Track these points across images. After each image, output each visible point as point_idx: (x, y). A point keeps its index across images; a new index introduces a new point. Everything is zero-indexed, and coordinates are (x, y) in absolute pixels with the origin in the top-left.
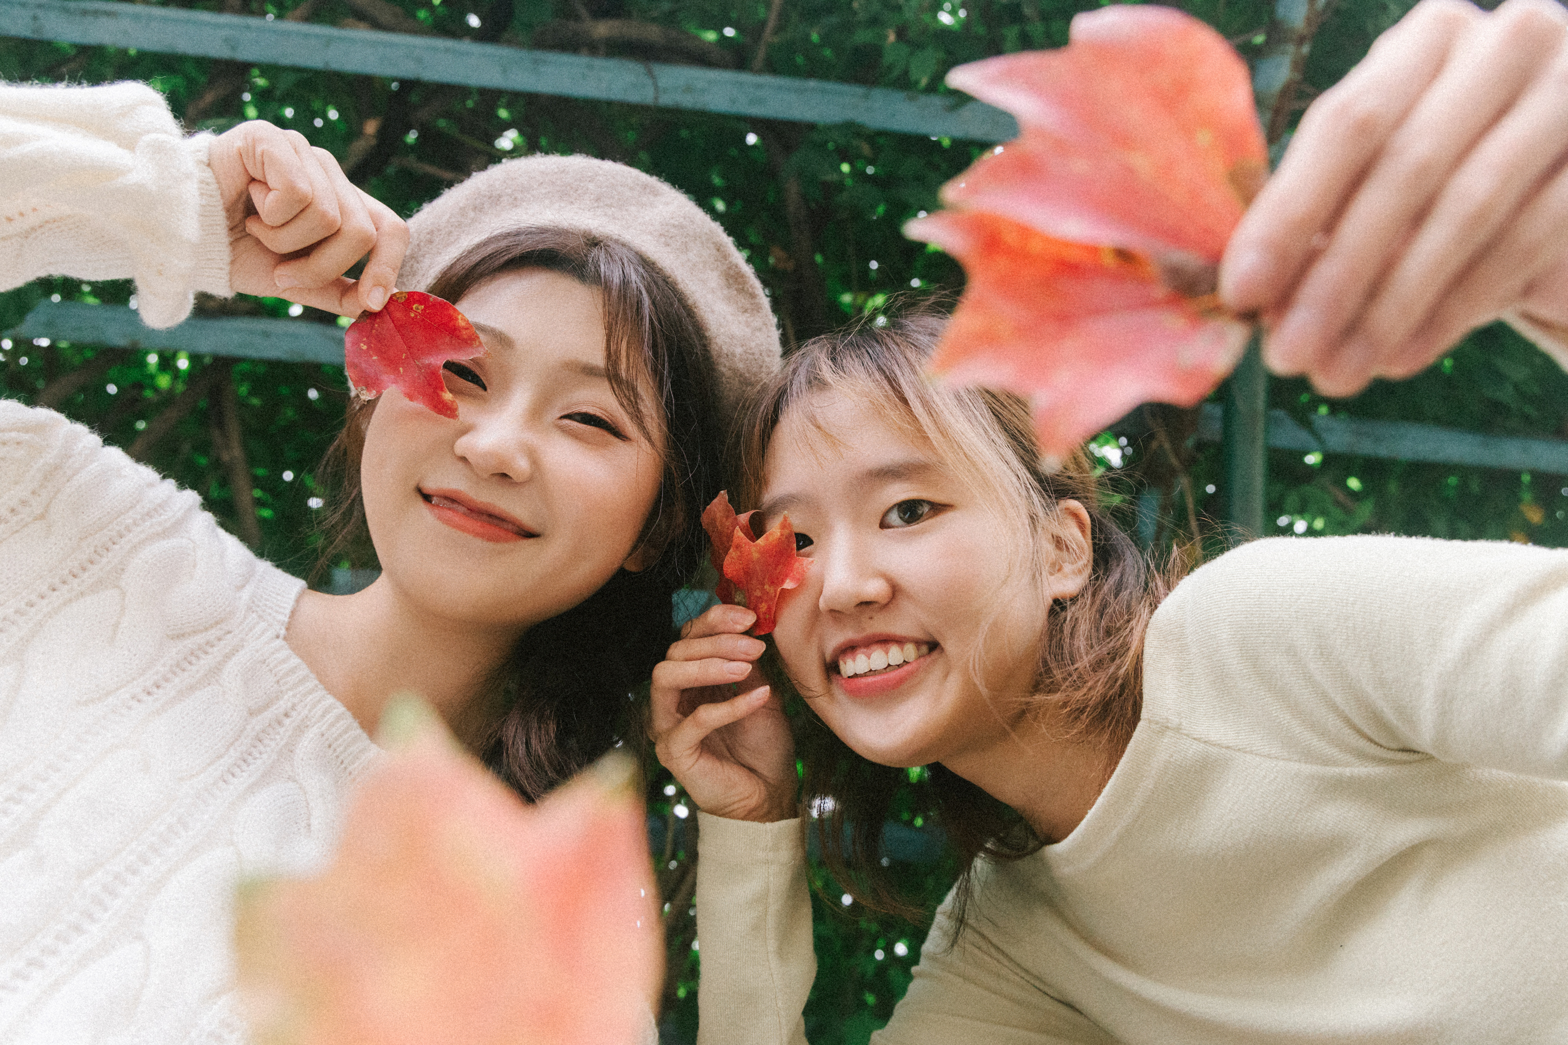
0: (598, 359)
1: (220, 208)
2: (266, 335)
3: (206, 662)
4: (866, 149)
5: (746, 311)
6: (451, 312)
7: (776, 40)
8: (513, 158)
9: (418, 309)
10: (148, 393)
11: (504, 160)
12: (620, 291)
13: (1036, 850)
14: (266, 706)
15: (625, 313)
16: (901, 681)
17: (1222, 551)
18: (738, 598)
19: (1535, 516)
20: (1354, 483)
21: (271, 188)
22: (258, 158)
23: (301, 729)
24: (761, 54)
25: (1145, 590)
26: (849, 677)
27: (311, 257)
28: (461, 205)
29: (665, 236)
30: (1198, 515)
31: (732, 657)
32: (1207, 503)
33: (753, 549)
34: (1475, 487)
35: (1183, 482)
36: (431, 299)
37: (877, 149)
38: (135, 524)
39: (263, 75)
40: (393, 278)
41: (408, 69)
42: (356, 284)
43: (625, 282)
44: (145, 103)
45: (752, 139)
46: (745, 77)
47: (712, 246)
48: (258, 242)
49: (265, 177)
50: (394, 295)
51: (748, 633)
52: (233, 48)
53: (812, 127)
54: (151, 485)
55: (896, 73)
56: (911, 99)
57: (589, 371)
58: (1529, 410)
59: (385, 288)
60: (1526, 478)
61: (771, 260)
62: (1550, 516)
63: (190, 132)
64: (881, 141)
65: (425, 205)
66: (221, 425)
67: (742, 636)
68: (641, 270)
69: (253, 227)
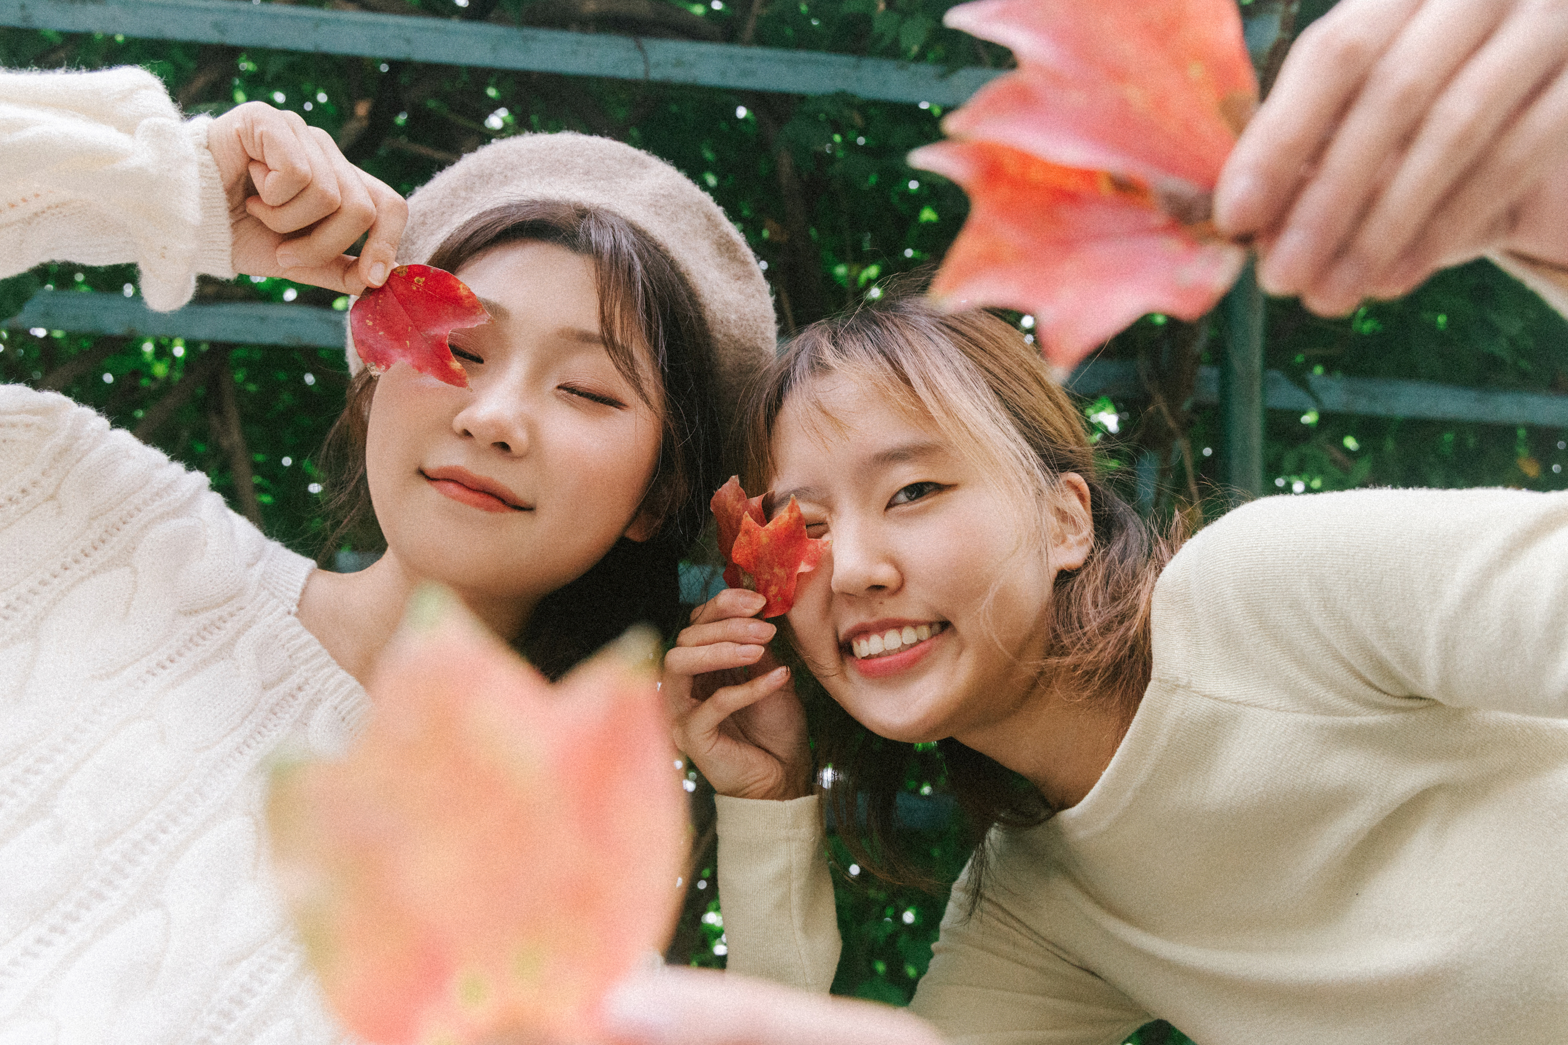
0: (593, 326)
1: (221, 189)
2: (263, 319)
3: (220, 637)
4: (858, 120)
5: (739, 279)
6: (453, 283)
7: (765, 12)
8: (502, 138)
9: (419, 281)
10: (145, 382)
11: (493, 141)
12: (611, 255)
13: (1048, 817)
14: (281, 680)
15: (617, 276)
16: (915, 661)
17: (1223, 513)
18: (746, 581)
19: (1531, 470)
20: (1350, 443)
21: (271, 168)
22: (257, 139)
23: (314, 703)
24: (751, 25)
25: (1149, 555)
26: (863, 658)
27: (312, 236)
28: (453, 185)
29: (656, 206)
30: (1198, 479)
31: (743, 641)
32: (1205, 466)
33: (763, 533)
34: (1471, 442)
35: (1181, 445)
36: (432, 271)
37: (867, 119)
38: (145, 503)
39: (250, 58)
40: (392, 254)
41: (398, 50)
42: (357, 260)
43: (616, 249)
44: (146, 87)
45: (742, 112)
46: (736, 50)
47: (702, 215)
48: (260, 223)
49: (264, 157)
50: (395, 270)
51: (758, 616)
52: (222, 32)
53: (802, 98)
54: (158, 466)
55: (887, 41)
56: (902, 67)
57: (585, 338)
58: (1524, 364)
59: (385, 263)
60: (1522, 433)
61: (766, 234)
62: (1547, 469)
63: (188, 115)
64: (872, 111)
65: (417, 188)
66: (220, 411)
67: (752, 620)
68: (631, 236)
69: (254, 208)
